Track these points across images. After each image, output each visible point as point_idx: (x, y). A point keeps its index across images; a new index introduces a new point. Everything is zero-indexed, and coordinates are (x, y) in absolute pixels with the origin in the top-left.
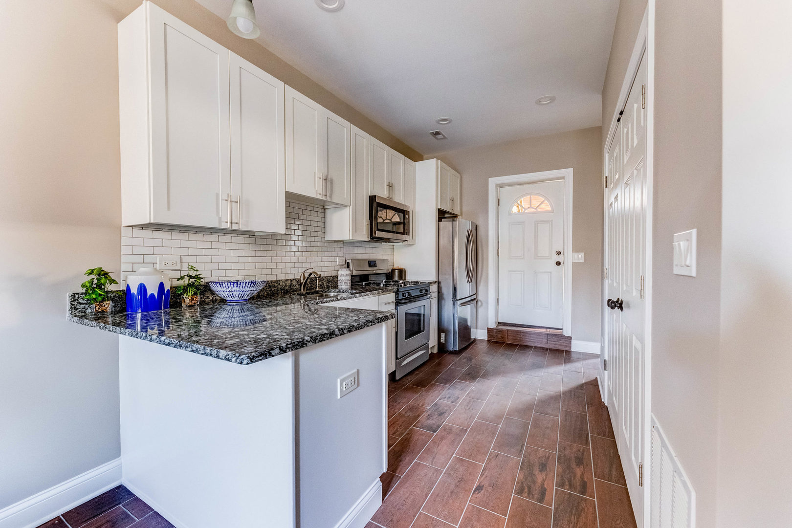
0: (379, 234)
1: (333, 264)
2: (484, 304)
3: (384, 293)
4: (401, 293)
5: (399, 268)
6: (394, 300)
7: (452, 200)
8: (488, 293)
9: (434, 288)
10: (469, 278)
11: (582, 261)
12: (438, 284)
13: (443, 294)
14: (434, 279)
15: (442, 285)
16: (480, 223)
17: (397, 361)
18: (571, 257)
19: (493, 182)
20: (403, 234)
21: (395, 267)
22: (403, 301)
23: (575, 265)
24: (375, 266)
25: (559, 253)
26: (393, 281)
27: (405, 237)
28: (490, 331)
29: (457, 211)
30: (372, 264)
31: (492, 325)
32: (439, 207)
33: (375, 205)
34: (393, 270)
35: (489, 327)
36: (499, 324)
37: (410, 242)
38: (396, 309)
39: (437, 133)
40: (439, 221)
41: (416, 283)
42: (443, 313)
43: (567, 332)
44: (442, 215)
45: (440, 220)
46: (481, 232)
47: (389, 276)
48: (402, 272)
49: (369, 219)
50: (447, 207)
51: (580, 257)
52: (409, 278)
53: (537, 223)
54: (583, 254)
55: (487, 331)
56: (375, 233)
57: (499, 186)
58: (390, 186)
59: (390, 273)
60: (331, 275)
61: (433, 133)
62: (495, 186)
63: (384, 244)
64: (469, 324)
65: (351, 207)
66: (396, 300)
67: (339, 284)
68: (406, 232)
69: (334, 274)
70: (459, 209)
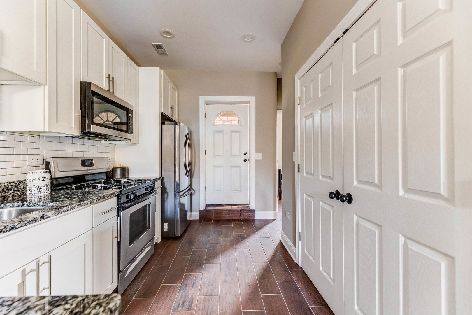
0: (94, 129)
1: (21, 164)
2: (196, 192)
3: (100, 201)
4: (125, 195)
5: (121, 166)
6: (115, 205)
7: (172, 108)
8: (200, 184)
9: (158, 184)
10: (187, 173)
11: (261, 158)
12: (162, 180)
13: (166, 189)
14: (158, 176)
15: (165, 180)
16: (193, 129)
17: (120, 274)
18: (255, 156)
19: (203, 99)
20: (126, 132)
21: (117, 165)
22: (127, 205)
23: (257, 161)
24: (91, 164)
25: (245, 153)
26: (114, 180)
27: (128, 136)
28: (200, 212)
29: (175, 118)
30: (86, 163)
31: (203, 207)
32: (162, 111)
33: (89, 94)
34: (114, 169)
35: (201, 209)
36: (207, 206)
37: (134, 141)
38: (118, 215)
39: (159, 47)
40: (161, 124)
41: (141, 181)
42: (166, 205)
43: (252, 207)
44: (165, 119)
45: (163, 123)
46: (194, 136)
47: (110, 175)
48: (124, 170)
49: (81, 109)
50: (168, 113)
51: (259, 156)
52: (133, 175)
53: (232, 132)
54: (261, 154)
55: (199, 212)
56: (89, 127)
57: (207, 103)
58: (111, 80)
59: (110, 171)
60: (12, 180)
61: (156, 45)
62: (204, 103)
63: (104, 142)
64: (186, 209)
65: (47, 87)
66: (118, 204)
67: (28, 192)
68: (129, 130)
69: (20, 178)
70: (177, 117)
